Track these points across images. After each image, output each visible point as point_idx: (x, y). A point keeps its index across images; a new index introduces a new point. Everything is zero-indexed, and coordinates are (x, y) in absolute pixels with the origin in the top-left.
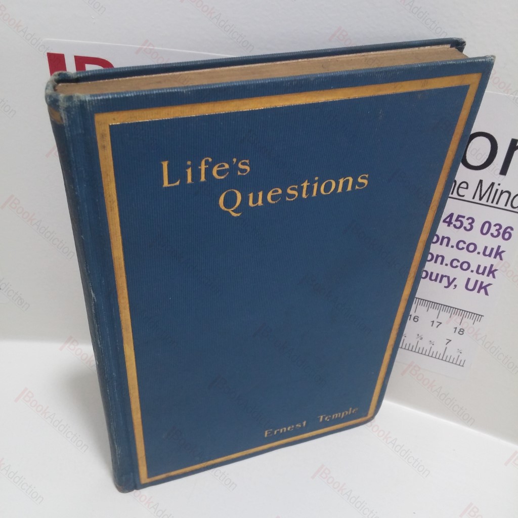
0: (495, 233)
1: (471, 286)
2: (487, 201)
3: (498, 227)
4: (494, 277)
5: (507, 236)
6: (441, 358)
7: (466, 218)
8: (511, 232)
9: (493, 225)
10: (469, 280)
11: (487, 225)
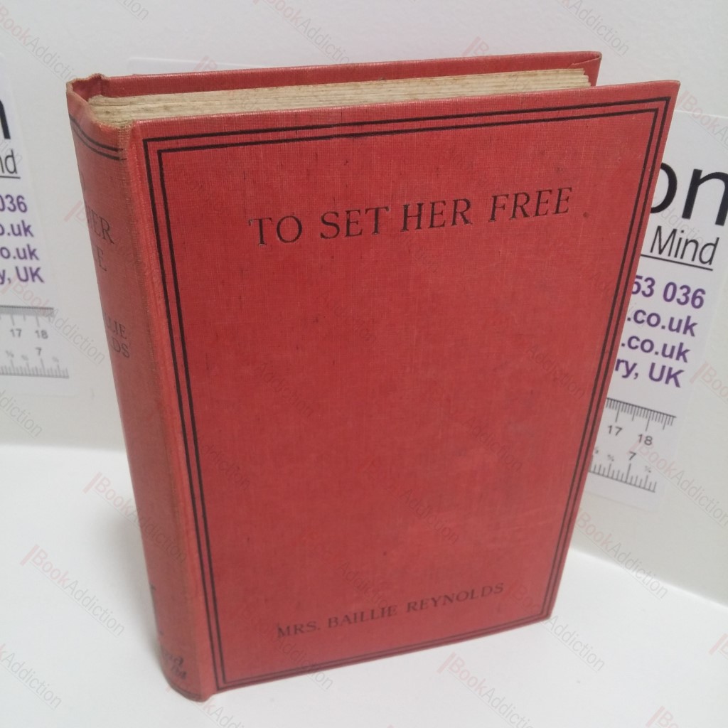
0: (683, 299)
1: (656, 374)
2: (669, 255)
3: (685, 290)
4: (685, 360)
5: (697, 302)
6: (624, 479)
7: (644, 278)
8: (703, 296)
9: (678, 287)
10: (653, 365)
11: (671, 289)
